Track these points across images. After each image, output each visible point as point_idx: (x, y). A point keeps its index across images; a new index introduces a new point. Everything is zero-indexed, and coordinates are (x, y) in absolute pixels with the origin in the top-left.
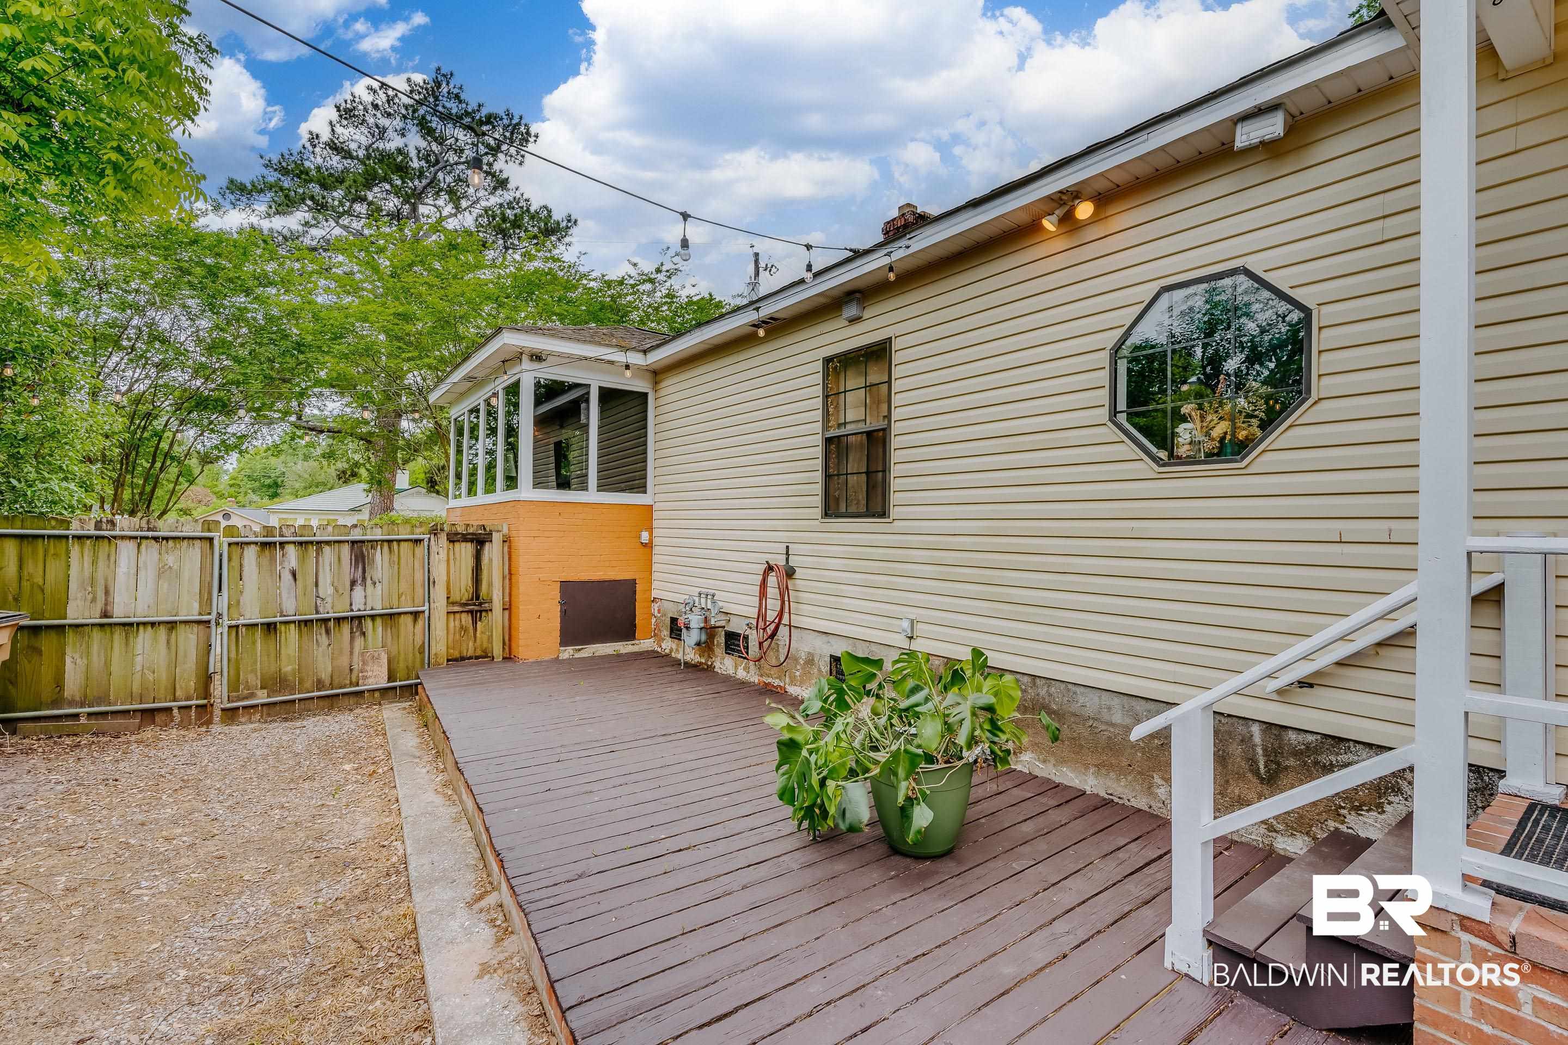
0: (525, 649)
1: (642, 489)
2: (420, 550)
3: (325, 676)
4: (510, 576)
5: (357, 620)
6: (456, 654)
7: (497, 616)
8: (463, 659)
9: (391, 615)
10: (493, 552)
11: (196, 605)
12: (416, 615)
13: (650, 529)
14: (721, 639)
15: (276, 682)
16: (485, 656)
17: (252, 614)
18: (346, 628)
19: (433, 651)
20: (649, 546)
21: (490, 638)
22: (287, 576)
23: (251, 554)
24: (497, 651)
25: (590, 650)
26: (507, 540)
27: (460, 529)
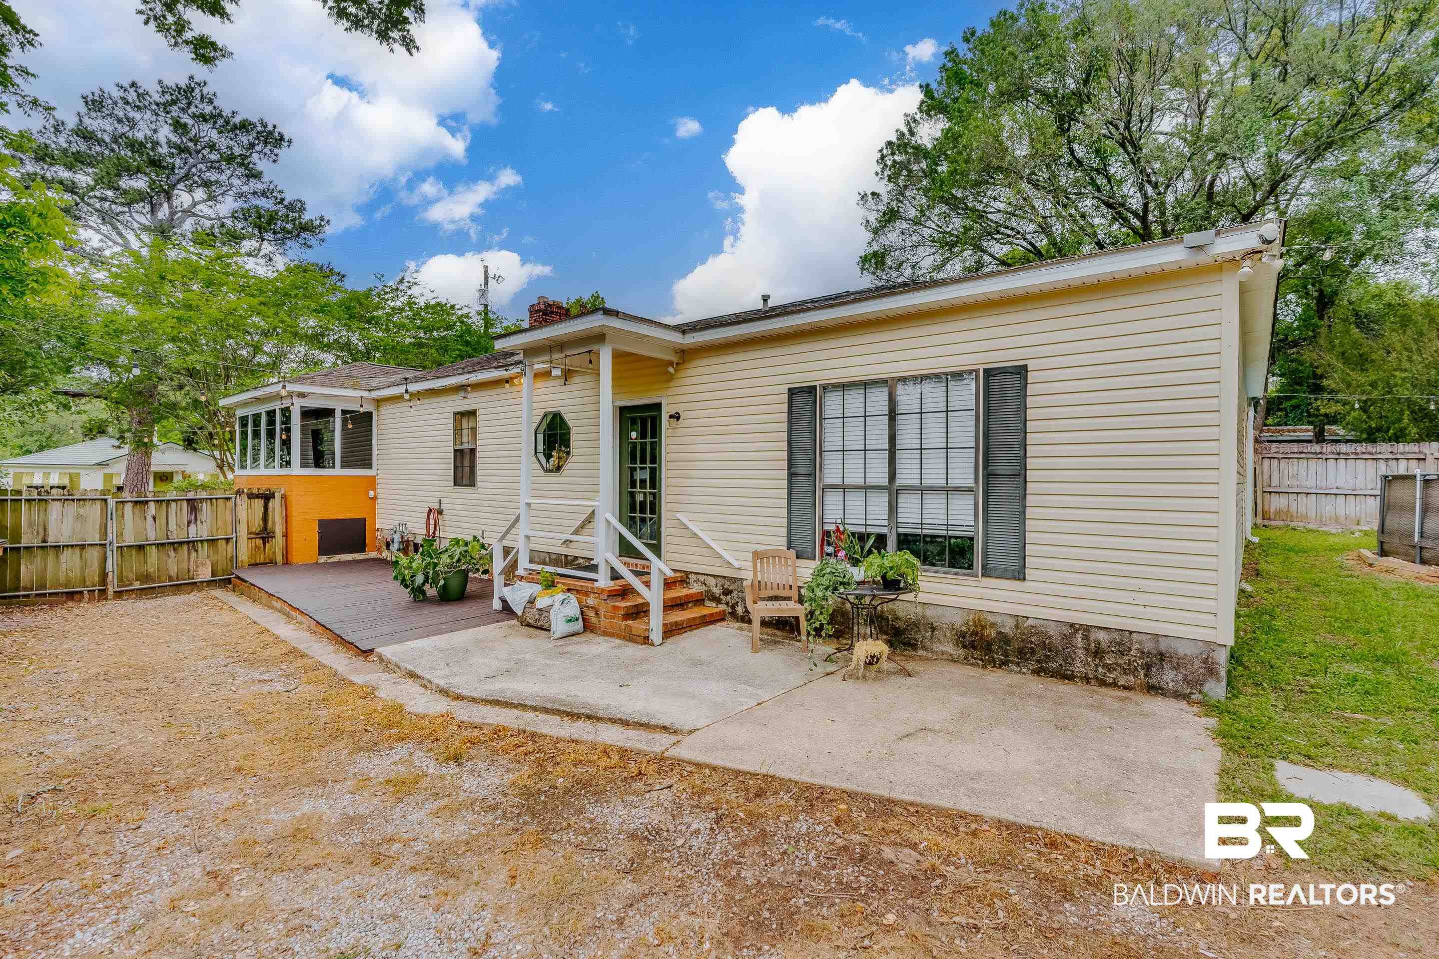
0: (296, 557)
1: (369, 466)
2: (229, 504)
3: (173, 573)
4: (286, 517)
5: (191, 544)
6: (253, 562)
7: (279, 539)
8: (257, 564)
9: (213, 540)
10: (276, 504)
11: (98, 536)
12: (228, 540)
13: (375, 490)
14: (412, 548)
15: (146, 577)
16: (272, 563)
17: (130, 539)
18: (185, 548)
19: (239, 559)
20: (374, 499)
21: (274, 553)
22: (150, 520)
23: (128, 508)
24: (279, 559)
25: (336, 558)
26: (284, 497)
27: (255, 491)
